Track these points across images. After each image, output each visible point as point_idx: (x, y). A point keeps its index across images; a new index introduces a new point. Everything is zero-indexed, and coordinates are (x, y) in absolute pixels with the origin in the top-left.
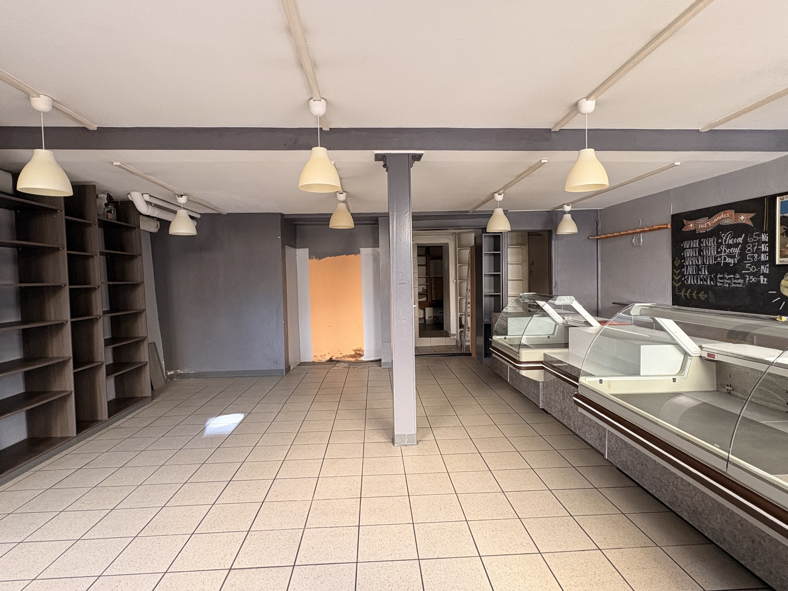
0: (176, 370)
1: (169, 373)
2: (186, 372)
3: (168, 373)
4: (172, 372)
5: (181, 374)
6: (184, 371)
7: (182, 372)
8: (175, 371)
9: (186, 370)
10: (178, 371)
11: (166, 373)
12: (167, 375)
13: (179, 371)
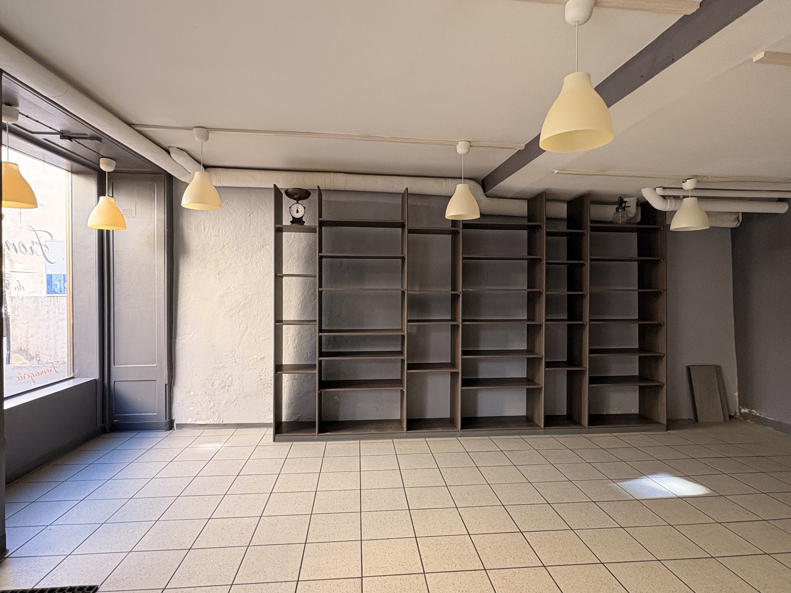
0: (751, 409)
1: (743, 411)
2: (762, 416)
3: (741, 409)
4: (746, 411)
5: (756, 416)
6: (761, 414)
7: (758, 414)
8: (749, 410)
9: (763, 413)
10: (753, 410)
11: (740, 409)
12: (740, 412)
13: (755, 412)
